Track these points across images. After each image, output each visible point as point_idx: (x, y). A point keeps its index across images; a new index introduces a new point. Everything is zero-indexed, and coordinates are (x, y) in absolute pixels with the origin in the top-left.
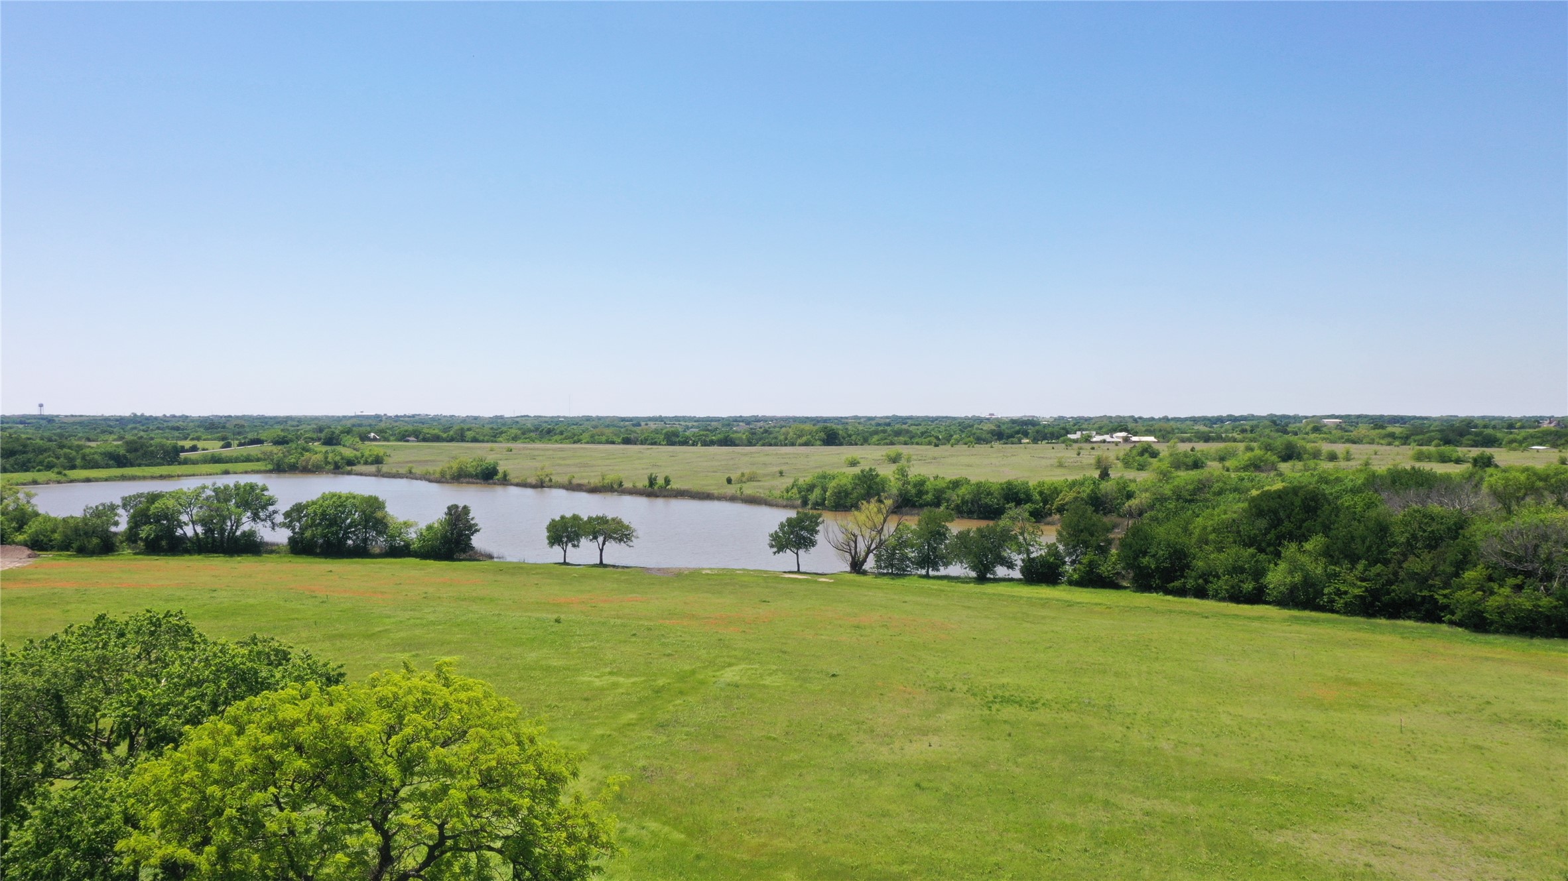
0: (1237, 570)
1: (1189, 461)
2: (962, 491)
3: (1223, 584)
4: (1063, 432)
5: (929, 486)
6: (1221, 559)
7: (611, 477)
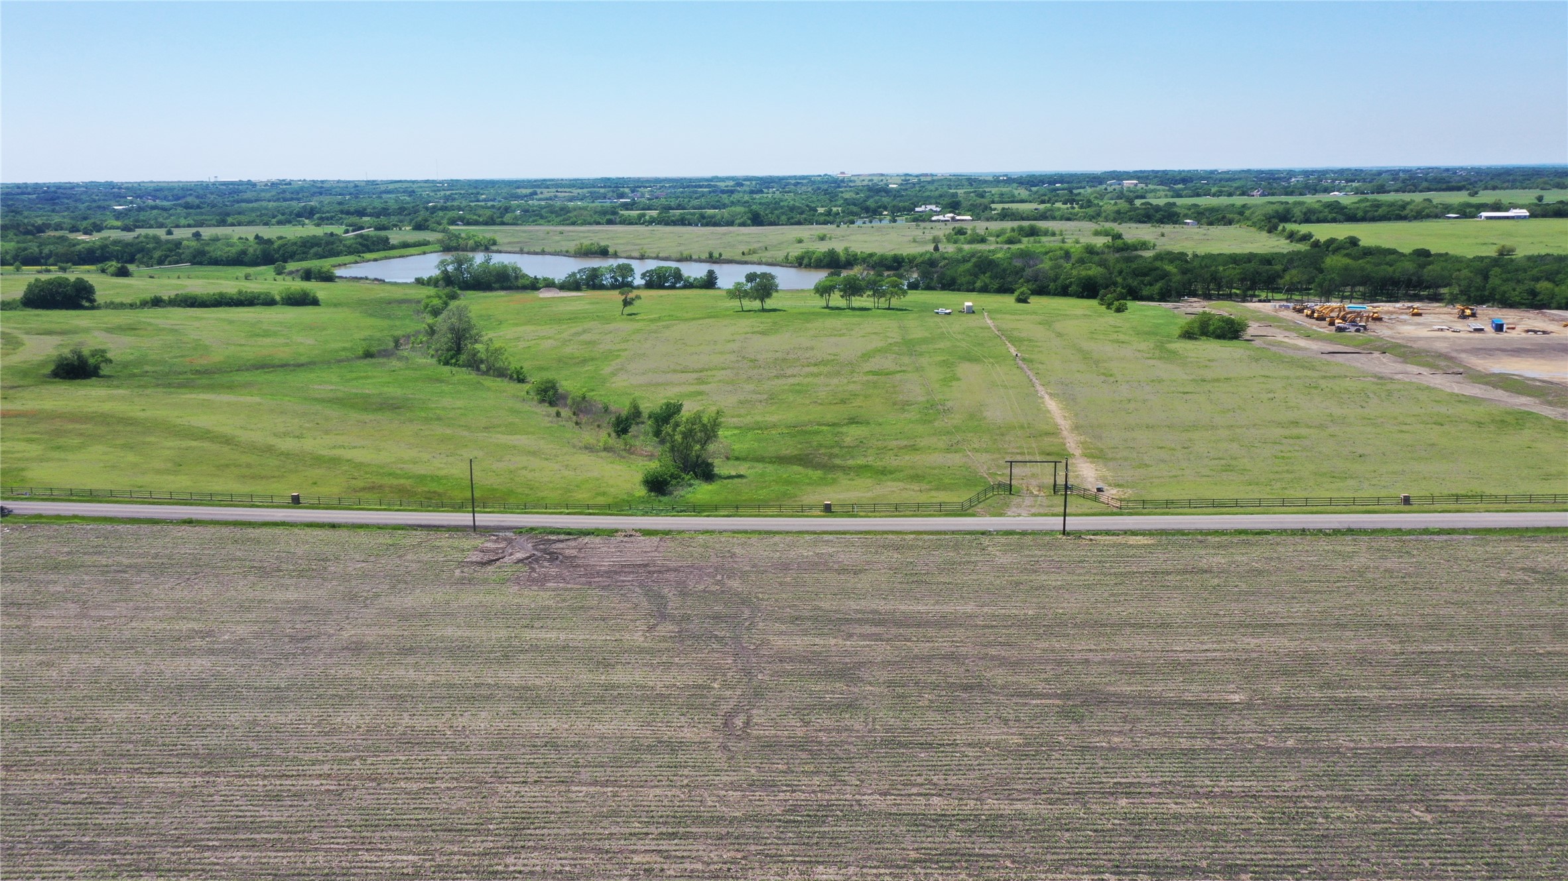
0: (968, 283)
1: (979, 238)
2: (875, 258)
3: (965, 287)
4: (912, 206)
5: (859, 256)
6: (963, 280)
7: (686, 254)
